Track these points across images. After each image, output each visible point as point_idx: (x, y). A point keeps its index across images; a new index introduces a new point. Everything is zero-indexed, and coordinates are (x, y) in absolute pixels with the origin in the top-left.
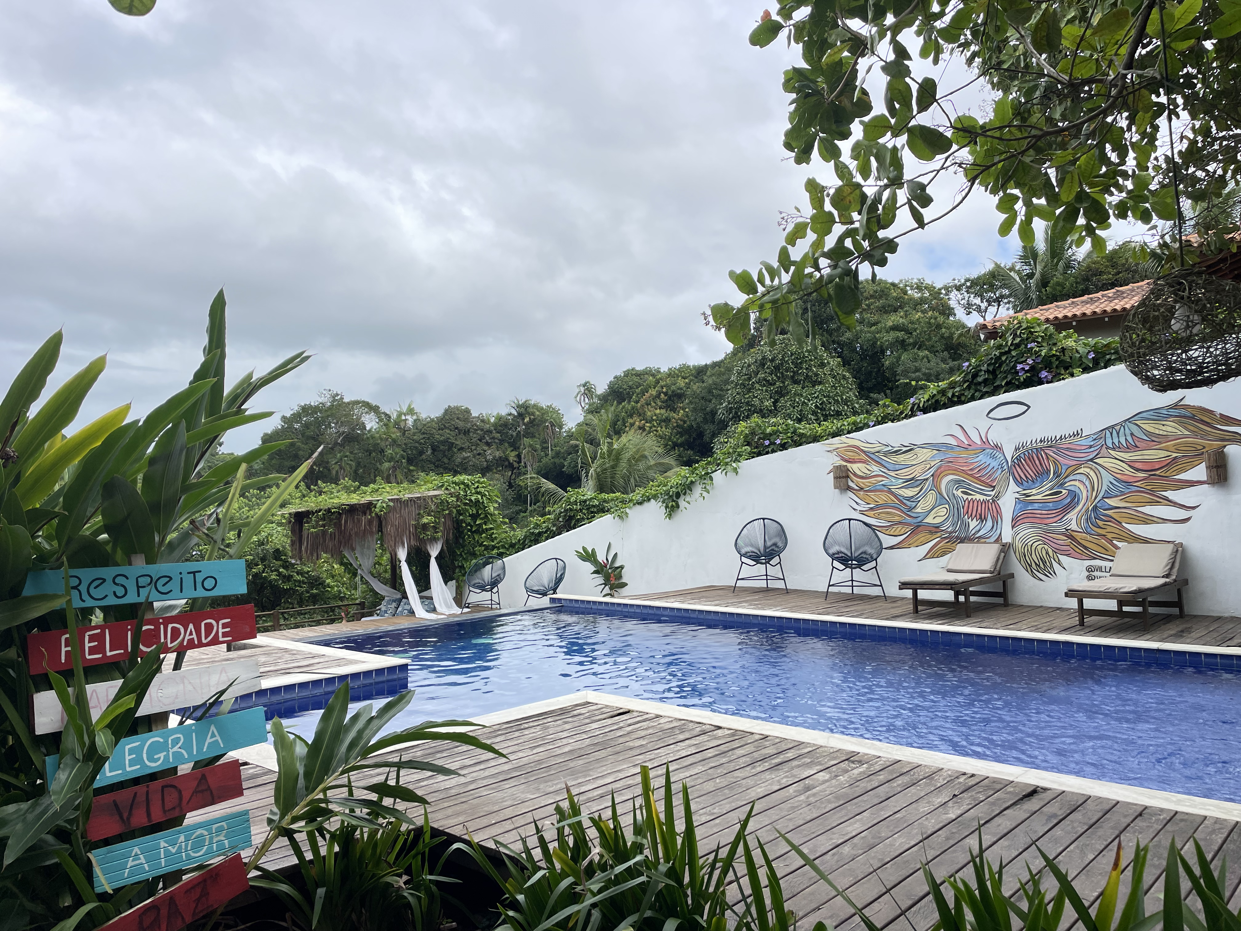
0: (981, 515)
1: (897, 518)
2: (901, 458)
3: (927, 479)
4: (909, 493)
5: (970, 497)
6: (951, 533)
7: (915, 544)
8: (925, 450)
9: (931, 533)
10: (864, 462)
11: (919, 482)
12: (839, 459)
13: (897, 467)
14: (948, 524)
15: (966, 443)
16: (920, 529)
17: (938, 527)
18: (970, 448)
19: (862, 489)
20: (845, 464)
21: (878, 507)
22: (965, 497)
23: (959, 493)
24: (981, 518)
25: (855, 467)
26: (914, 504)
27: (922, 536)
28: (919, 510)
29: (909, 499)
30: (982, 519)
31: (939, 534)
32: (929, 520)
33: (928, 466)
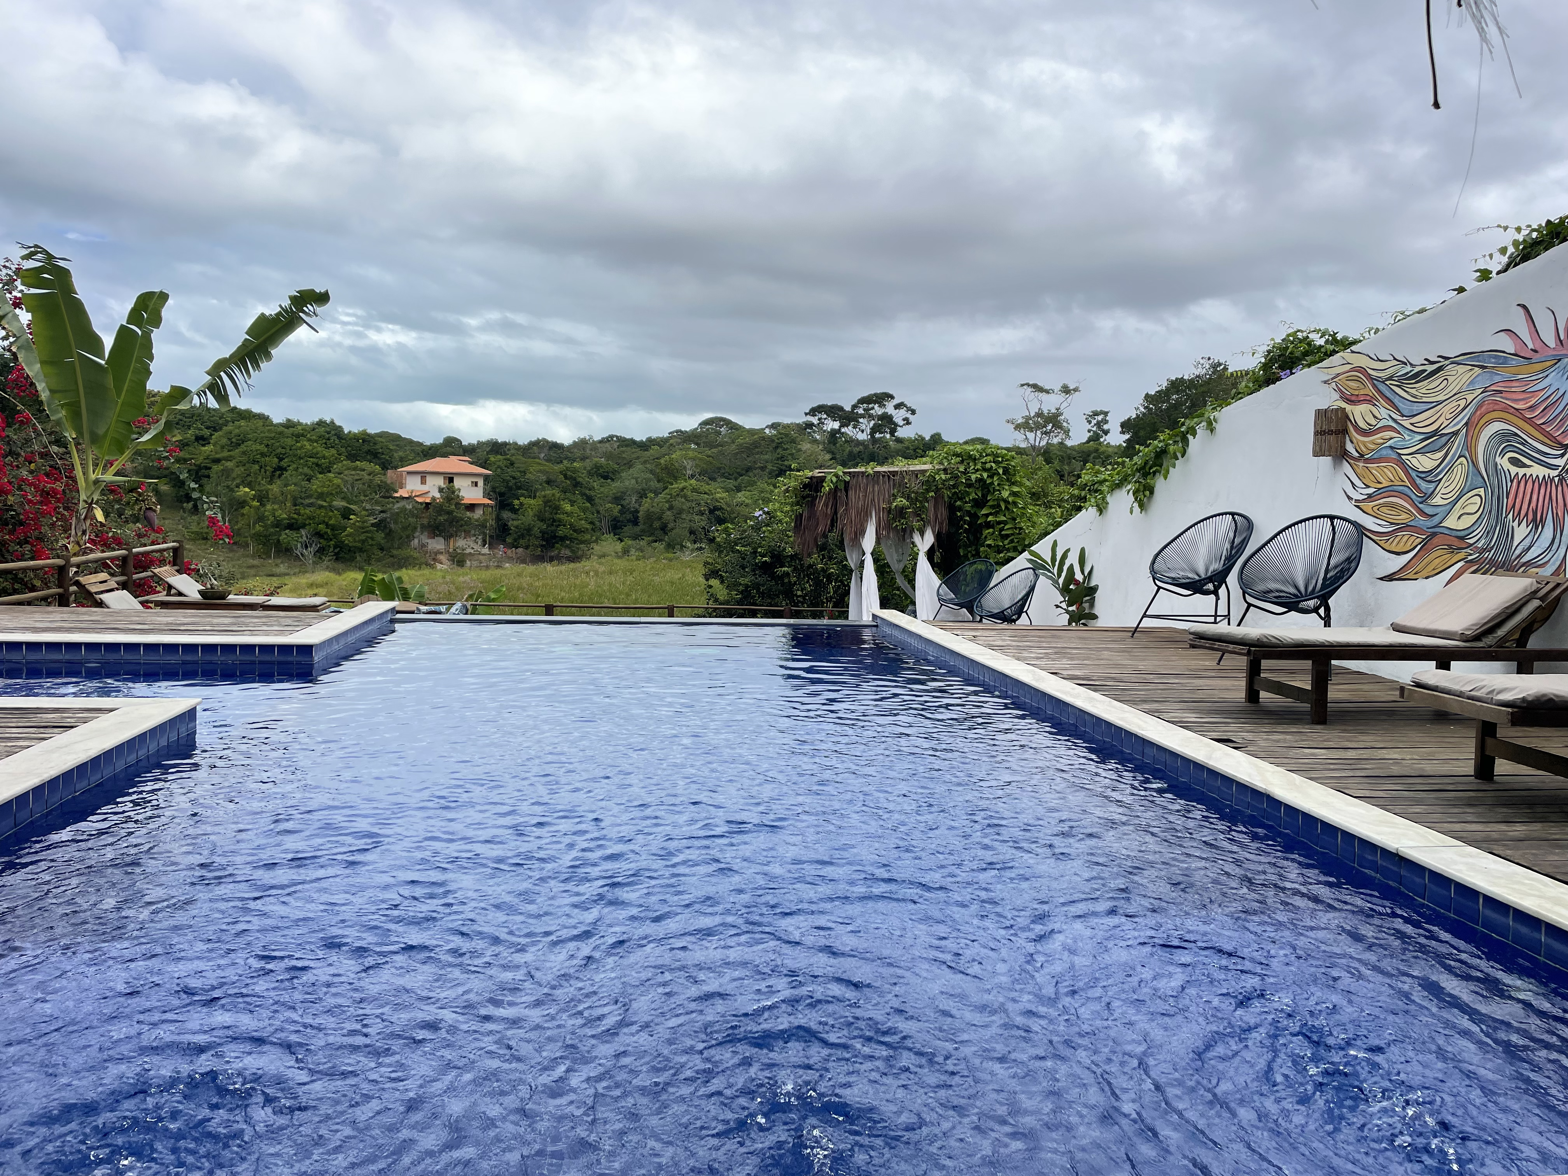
0: (1535, 513)
1: (1404, 516)
2: (1423, 387)
3: (1456, 434)
4: (1425, 463)
5: (1521, 471)
6: (1483, 550)
7: (1425, 573)
8: (1461, 369)
9: (1452, 549)
10: (1370, 401)
11: (1444, 439)
12: (1336, 396)
13: (1417, 408)
14: (1479, 531)
15: (1531, 346)
16: (1435, 540)
17: (1462, 538)
18: (1536, 357)
19: (1362, 456)
20: (1343, 405)
21: (1381, 492)
22: (1514, 470)
23: (1504, 462)
24: (1534, 520)
25: (1359, 413)
26: (1432, 486)
27: (1437, 556)
28: (1437, 500)
29: (1425, 475)
30: (1537, 523)
31: (1462, 555)
32: (1451, 522)
33: (1463, 403)
